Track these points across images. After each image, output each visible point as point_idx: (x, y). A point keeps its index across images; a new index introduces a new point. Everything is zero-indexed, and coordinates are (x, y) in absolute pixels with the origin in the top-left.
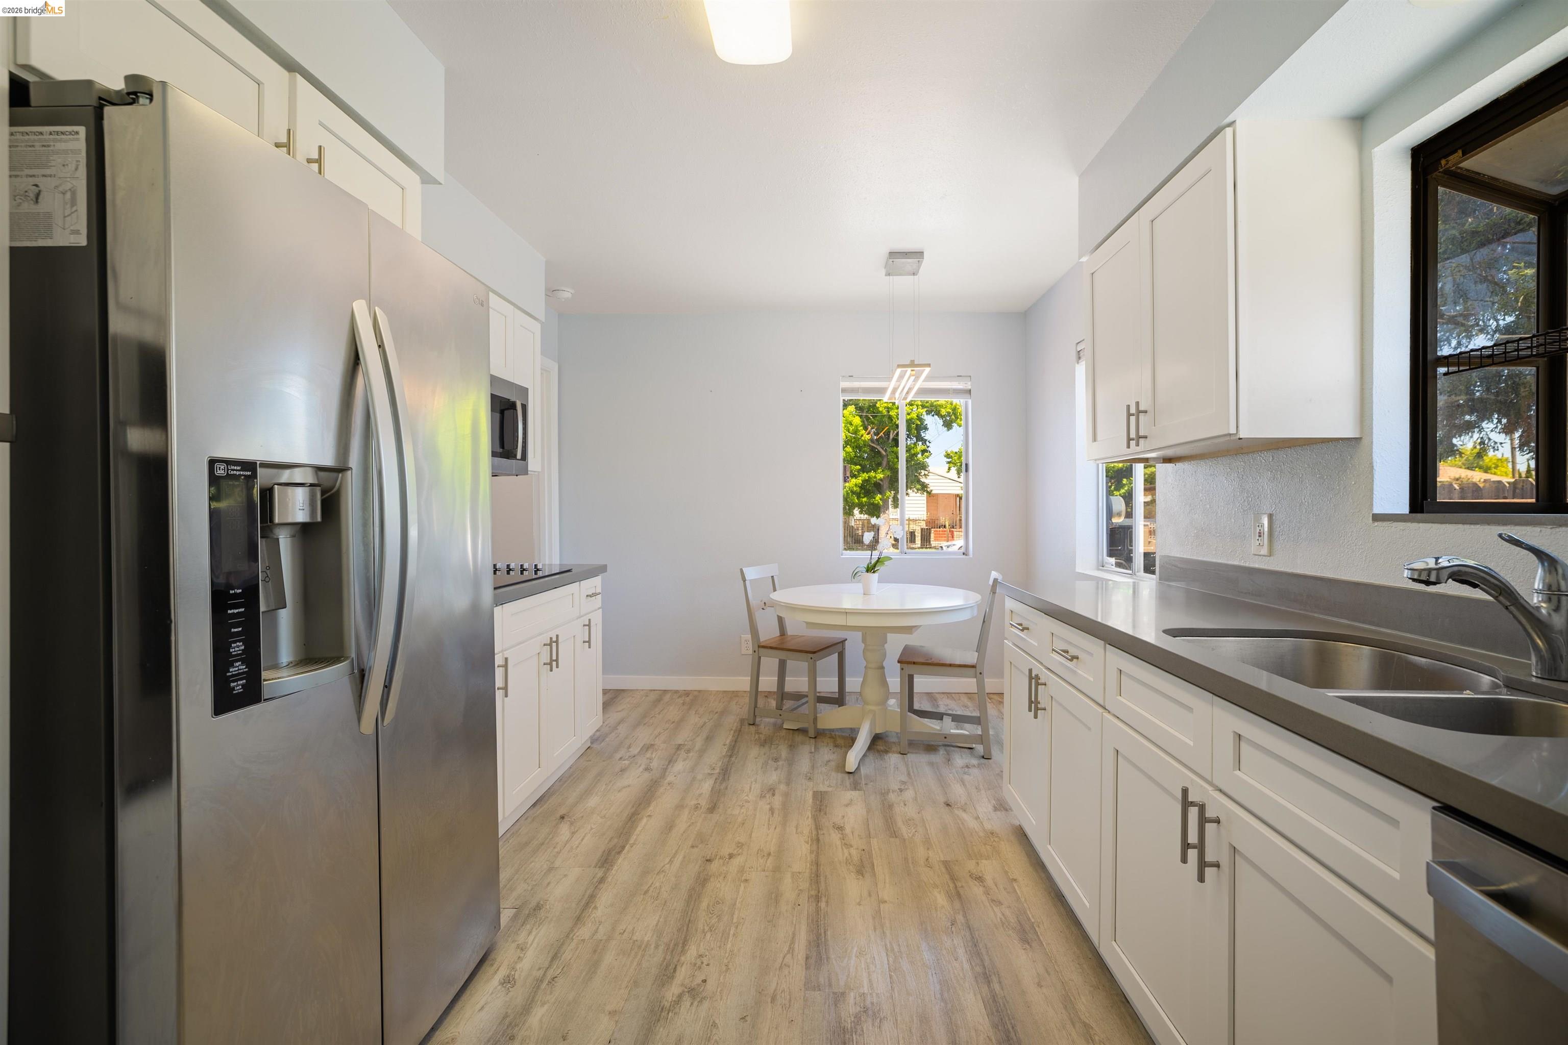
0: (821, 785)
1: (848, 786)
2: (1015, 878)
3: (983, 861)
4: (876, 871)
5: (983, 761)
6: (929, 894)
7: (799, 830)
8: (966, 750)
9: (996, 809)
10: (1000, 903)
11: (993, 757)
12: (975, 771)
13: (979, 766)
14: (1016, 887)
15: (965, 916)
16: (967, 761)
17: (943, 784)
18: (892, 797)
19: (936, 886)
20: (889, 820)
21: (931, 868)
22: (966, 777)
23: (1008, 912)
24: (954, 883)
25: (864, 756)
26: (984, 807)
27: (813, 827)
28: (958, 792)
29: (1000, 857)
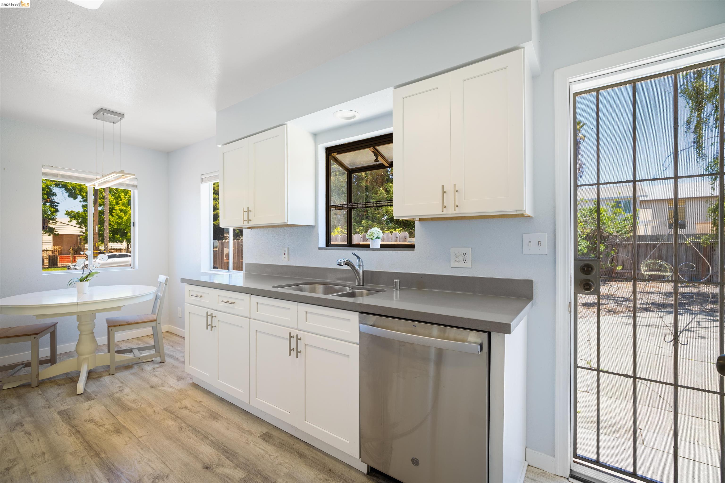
0: (61, 407)
1: (83, 400)
2: (200, 401)
3: (183, 401)
4: (128, 428)
5: (161, 364)
6: (163, 424)
7: (60, 433)
8: (149, 362)
9: (178, 380)
10: (198, 412)
11: (166, 361)
12: (160, 369)
13: (160, 367)
14: (203, 404)
15: (185, 423)
16: (153, 367)
17: (145, 380)
18: (117, 395)
19: (164, 419)
20: (122, 405)
21: (159, 414)
22: (156, 373)
23: (203, 413)
24: (173, 414)
25: (86, 383)
26: (172, 381)
27: (70, 428)
28: (155, 380)
29: (190, 397)
